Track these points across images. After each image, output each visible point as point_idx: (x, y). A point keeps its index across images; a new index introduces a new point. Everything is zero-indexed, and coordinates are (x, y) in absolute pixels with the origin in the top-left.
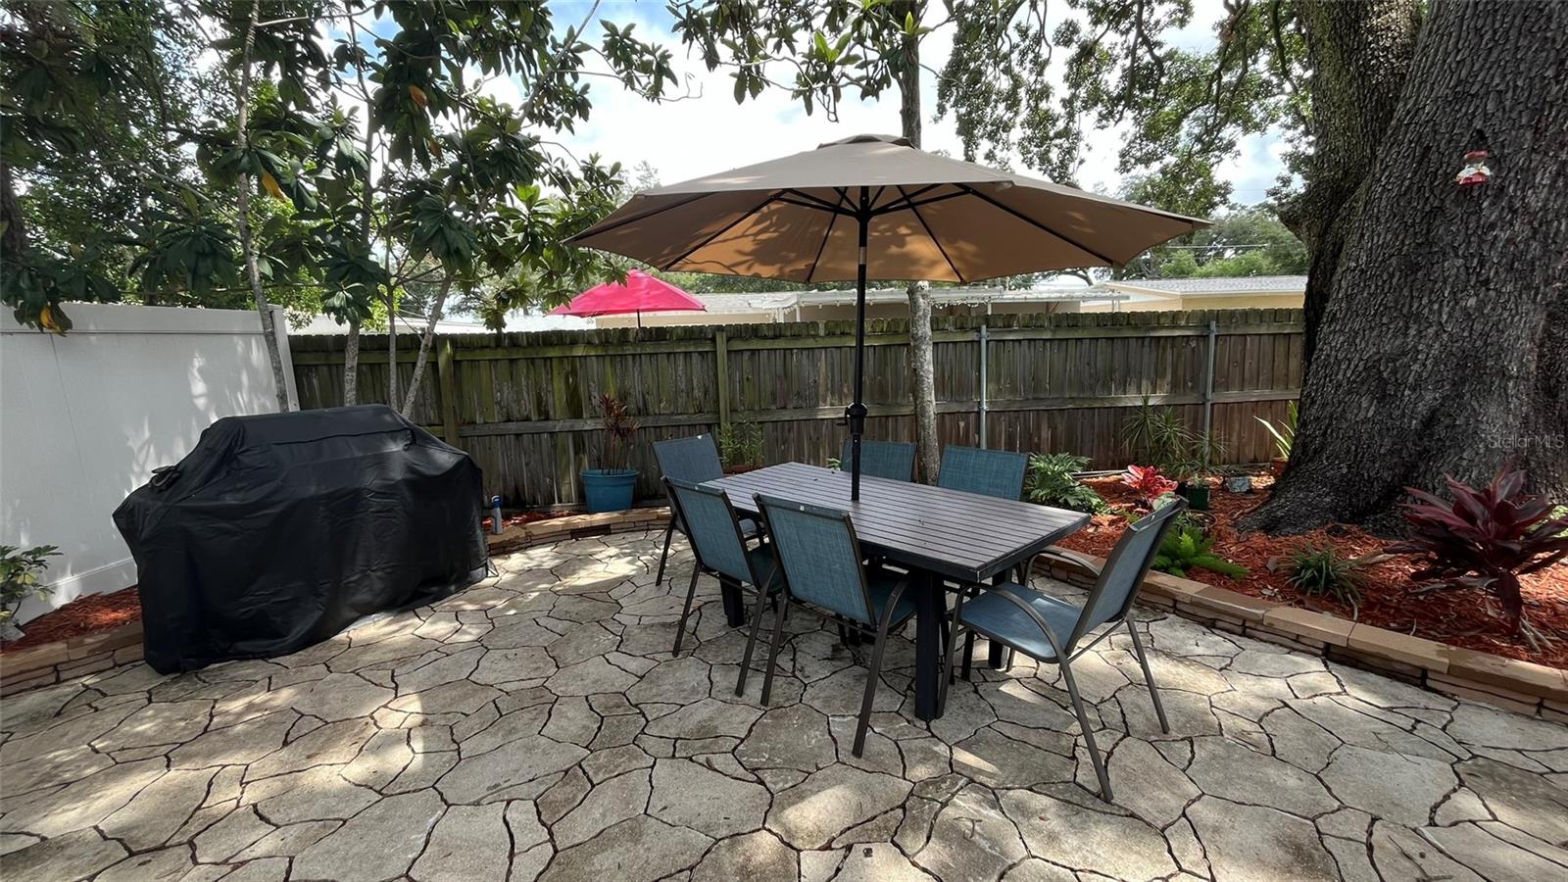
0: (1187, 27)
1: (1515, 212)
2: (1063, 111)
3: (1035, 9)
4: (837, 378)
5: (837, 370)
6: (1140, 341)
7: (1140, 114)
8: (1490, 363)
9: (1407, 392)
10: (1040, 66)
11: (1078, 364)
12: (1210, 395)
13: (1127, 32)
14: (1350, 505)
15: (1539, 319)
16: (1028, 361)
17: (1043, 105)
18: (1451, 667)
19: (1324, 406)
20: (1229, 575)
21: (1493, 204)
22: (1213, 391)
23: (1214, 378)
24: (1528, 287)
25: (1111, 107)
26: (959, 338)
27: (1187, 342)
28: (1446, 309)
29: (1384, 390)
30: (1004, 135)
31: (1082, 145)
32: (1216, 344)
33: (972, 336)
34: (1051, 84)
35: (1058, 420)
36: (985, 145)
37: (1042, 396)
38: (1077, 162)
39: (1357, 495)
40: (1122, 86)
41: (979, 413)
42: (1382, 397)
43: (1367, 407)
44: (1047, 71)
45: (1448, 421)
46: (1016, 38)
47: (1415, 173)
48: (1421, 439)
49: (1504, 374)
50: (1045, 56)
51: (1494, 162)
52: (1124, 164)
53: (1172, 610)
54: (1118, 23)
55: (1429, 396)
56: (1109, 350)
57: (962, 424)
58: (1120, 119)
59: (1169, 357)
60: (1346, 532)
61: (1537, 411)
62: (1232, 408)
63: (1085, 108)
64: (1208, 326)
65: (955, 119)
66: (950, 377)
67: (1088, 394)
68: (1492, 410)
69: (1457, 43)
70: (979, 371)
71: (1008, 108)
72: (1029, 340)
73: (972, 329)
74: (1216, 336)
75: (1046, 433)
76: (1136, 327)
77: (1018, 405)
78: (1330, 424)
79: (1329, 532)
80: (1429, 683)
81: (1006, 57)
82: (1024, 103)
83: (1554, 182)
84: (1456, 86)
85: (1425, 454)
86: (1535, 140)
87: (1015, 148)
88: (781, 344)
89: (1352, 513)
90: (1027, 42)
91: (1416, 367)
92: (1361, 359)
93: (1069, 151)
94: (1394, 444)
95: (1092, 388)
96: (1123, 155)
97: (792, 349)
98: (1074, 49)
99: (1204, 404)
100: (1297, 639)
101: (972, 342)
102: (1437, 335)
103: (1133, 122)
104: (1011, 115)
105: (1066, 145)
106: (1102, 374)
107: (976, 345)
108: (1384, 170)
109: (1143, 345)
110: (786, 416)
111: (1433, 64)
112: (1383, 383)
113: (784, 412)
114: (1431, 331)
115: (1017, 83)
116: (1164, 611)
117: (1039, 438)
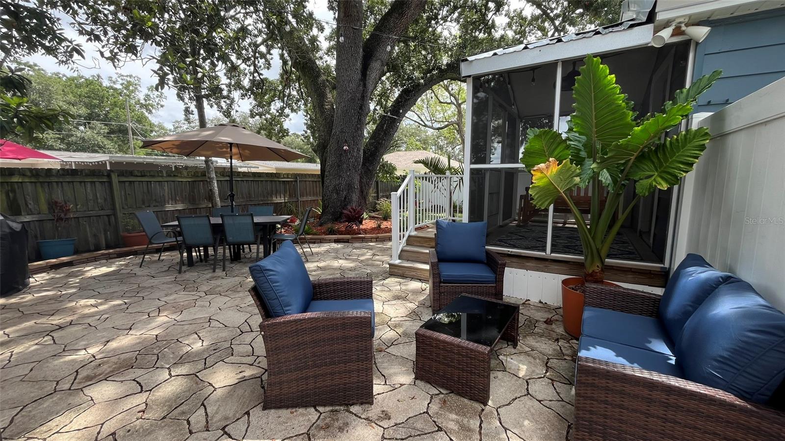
1: (353, 156)
4: (173, 194)
5: (173, 190)
8: (353, 186)
9: (341, 192)
11: (262, 189)
16: (246, 188)
21: (349, 154)
22: (300, 197)
23: (300, 193)
24: (356, 171)
26: (222, 179)
27: (292, 183)
28: (345, 175)
29: (337, 192)
43: (335, 196)
45: (348, 197)
47: (337, 146)
48: (344, 201)
49: (355, 188)
51: (349, 146)
55: (345, 193)
56: (271, 184)
59: (287, 187)
60: (335, 223)
64: (297, 178)
68: (354, 195)
69: (340, 120)
72: (246, 180)
74: (299, 181)
76: (278, 178)
77: (245, 203)
83: (357, 151)
84: (341, 129)
85: (345, 204)
86: (354, 143)
88: (146, 179)
91: (342, 187)
92: (333, 185)
94: (340, 203)
97: (151, 181)
99: (298, 201)
102: (344, 180)
106: (269, 192)
111: (337, 124)
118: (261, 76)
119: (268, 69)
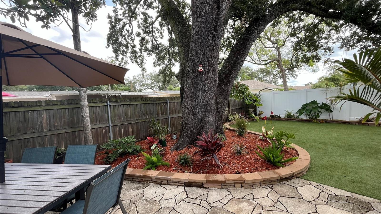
0: (163, 39)
1: (208, 77)
2: (139, 51)
3: (130, 27)
4: (52, 121)
5: (51, 118)
6: (152, 104)
7: (156, 55)
8: (209, 107)
9: (197, 114)
10: (133, 40)
11: (138, 110)
12: (169, 116)
13: (151, 37)
14: (191, 140)
15: (215, 98)
16: (123, 111)
17: (134, 49)
18: (207, 181)
19: (185, 118)
20: (167, 166)
21: (205, 76)
22: (170, 115)
23: (170, 112)
24: (212, 92)
25: (150, 52)
26: (100, 105)
27: (163, 104)
28: (201, 96)
29: (194, 114)
30: (126, 54)
31: (144, 59)
32: (169, 104)
33: (105, 104)
34: (136, 44)
35: (134, 126)
36: (121, 56)
37: (128, 120)
38: (144, 63)
39: (192, 138)
40: (151, 48)
41: (109, 127)
42: (194, 116)
43: (191, 118)
44: (135, 41)
45: (204, 120)
46: (126, 32)
47: (193, 68)
48: (201, 124)
49: (211, 109)
50: (134, 38)
51: (204, 68)
52: (154, 65)
53: (151, 182)
54: (149, 34)
55: (201, 115)
56: (145, 106)
57: (104, 131)
58: (152, 55)
59: (160, 108)
60: (191, 147)
61: (217, 116)
62: (174, 119)
63: (144, 51)
64: (167, 100)
65: (112, 48)
66: (99, 117)
67: (141, 118)
68: (210, 116)
69: (196, 44)
70: (108, 114)
71: (126, 48)
72: (123, 105)
73: (105, 102)
74: (169, 103)
75: (131, 130)
76: (151, 101)
77: (121, 123)
78: (186, 122)
79: (188, 148)
80: (204, 186)
81: (124, 36)
82: (130, 48)
83: (212, 72)
84: (196, 52)
85: (202, 127)
86: (209, 64)
87: (129, 58)
88: (22, 109)
89: (192, 142)
90: (129, 34)
91: (198, 108)
92: (189, 107)
93: (142, 60)
94: (197, 125)
95: (142, 117)
96: (154, 63)
97: (28, 111)
98: (140, 38)
99: (168, 118)
100: (179, 182)
101: (105, 106)
102: (200, 102)
103: (155, 56)
104: (127, 50)
105: (141, 59)
106: (144, 113)
107: (106, 107)
108: (188, 67)
109: (153, 105)
110: (26, 136)
111: (193, 47)
112: (193, 112)
113: (25, 135)
114: (199, 101)
115: (128, 43)
116: (150, 182)
117: (129, 132)
118: (157, 42)
119: (162, 38)
